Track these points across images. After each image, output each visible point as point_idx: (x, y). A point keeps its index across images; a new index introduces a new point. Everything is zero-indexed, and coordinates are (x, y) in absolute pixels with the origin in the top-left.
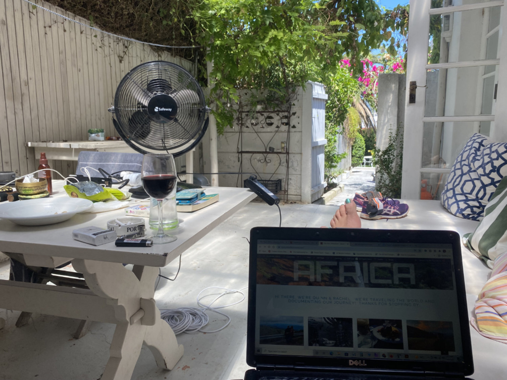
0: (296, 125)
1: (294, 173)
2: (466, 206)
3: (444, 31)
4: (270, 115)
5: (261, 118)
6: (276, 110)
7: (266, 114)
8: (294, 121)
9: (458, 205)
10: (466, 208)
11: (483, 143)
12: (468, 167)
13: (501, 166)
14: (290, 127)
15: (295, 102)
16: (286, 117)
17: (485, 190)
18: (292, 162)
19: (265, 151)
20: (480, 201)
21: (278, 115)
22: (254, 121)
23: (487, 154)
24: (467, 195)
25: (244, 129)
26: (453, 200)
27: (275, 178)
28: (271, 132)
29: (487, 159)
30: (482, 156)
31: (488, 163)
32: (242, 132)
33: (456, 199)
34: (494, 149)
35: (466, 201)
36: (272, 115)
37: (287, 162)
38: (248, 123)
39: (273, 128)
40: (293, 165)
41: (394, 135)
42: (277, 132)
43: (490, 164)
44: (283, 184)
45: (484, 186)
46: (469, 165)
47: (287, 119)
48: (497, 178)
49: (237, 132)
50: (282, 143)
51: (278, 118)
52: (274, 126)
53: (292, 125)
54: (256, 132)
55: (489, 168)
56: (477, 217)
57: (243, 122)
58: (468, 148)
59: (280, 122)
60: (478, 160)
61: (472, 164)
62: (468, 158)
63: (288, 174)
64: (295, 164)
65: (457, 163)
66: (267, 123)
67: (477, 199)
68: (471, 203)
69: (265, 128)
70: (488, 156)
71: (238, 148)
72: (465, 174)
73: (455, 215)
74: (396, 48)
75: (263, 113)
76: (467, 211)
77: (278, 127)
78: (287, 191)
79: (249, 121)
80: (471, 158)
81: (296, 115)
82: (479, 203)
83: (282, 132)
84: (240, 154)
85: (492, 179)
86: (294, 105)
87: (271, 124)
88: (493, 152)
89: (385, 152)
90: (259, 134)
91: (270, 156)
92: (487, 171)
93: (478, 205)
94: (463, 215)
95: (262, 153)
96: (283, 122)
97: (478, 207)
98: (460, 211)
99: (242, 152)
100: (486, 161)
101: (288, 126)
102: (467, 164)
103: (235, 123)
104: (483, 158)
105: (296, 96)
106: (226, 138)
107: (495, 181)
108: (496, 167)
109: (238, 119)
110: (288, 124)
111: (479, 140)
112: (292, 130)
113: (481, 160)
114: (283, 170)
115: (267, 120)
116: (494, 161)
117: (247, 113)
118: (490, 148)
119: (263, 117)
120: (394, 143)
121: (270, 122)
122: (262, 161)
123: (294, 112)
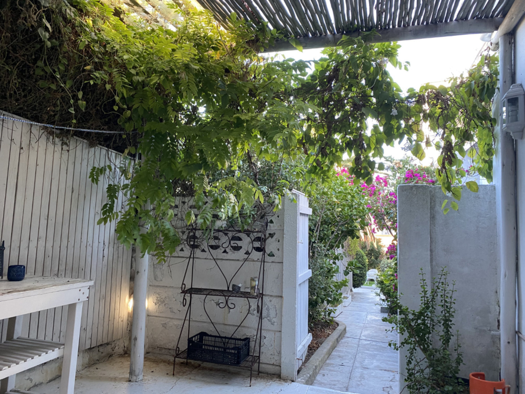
0: (275, 252)
3: (508, 123)
4: (236, 236)
5: (224, 239)
6: (245, 228)
7: (231, 234)
14: (266, 254)
15: (274, 219)
16: (258, 239)
18: (268, 309)
19: (227, 289)
21: (248, 236)
25: (198, 253)
27: (240, 334)
32: (193, 258)
36: (240, 235)
40: (268, 315)
49: (184, 258)
53: (268, 251)
54: (214, 259)
57: (197, 243)
59: (251, 245)
63: (260, 329)
64: (272, 313)
66: (232, 247)
69: (230, 253)
75: (226, 232)
77: (247, 253)
78: (259, 357)
79: (205, 243)
81: (275, 237)
83: (254, 261)
84: (188, 294)
86: (272, 222)
87: (237, 248)
90: (218, 262)
101: (262, 253)
110: (262, 249)
112: (268, 259)
115: (232, 242)
119: (227, 238)
121: (236, 245)
123: (272, 233)
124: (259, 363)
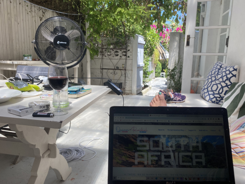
0: (130, 56)
1: (128, 79)
2: (214, 97)
3: (202, 12)
4: (117, 51)
5: (113, 52)
6: (120, 48)
7: (115, 50)
8: (129, 54)
9: (210, 96)
10: (213, 98)
11: (222, 66)
12: (214, 78)
13: (231, 77)
14: (127, 57)
15: (129, 45)
16: (125, 52)
17: (223, 89)
18: (128, 74)
19: (114, 68)
20: (220, 94)
21: (121, 50)
22: (109, 54)
23: (224, 72)
24: (214, 91)
25: (104, 57)
26: (207, 94)
27: (119, 82)
28: (117, 59)
29: (224, 74)
30: (221, 72)
31: (225, 76)
32: (103, 59)
33: (209, 93)
34: (227, 69)
35: (214, 94)
36: (118, 50)
37: (125, 74)
38: (106, 54)
39: (118, 57)
40: (128, 76)
41: (177, 62)
42: (120, 59)
43: (226, 76)
44: (123, 85)
45: (222, 87)
46: (215, 77)
47: (125, 53)
48: (229, 83)
49: (100, 59)
50: (123, 64)
51: (121, 52)
52: (119, 56)
53: (128, 56)
54: (110, 59)
55: (225, 78)
56: (219, 102)
57: (104, 54)
58: (214, 68)
59: (122, 54)
60: (220, 74)
61: (217, 76)
62: (215, 73)
63: (125, 80)
64: (129, 75)
65: (209, 76)
66: (115, 55)
67: (219, 94)
68: (216, 96)
69: (115, 57)
70: (225, 72)
71: (101, 66)
72: (213, 81)
73: (208, 101)
74: (179, 19)
75: (113, 50)
76: (214, 99)
77: (121, 57)
78: (125, 88)
79: (106, 53)
80: (216, 73)
81: (130, 51)
82: (220, 95)
83: (123, 59)
84: (102, 70)
85: (227, 84)
86: (129, 46)
87: (117, 55)
88: (227, 70)
89: (172, 70)
90: (111, 60)
91: (117, 71)
92: (224, 80)
93: (219, 96)
94: (212, 101)
95: (113, 69)
96: (123, 54)
97: (219, 98)
98: (211, 99)
99: (103, 69)
100: (223, 75)
101: (126, 56)
102: (214, 76)
103: (99, 54)
104: (222, 73)
105: (130, 41)
106: (95, 61)
107: (228, 85)
108: (228, 78)
109: (101, 52)
110: (126, 55)
111: (220, 65)
112: (128, 58)
113: (221, 75)
114: (123, 78)
115: (116, 53)
116: (228, 75)
117: (105, 49)
118: (226, 68)
119: (114, 51)
120: (177, 66)
121: (117, 54)
122: (113, 73)
123: (129, 49)
124: (125, 90)
